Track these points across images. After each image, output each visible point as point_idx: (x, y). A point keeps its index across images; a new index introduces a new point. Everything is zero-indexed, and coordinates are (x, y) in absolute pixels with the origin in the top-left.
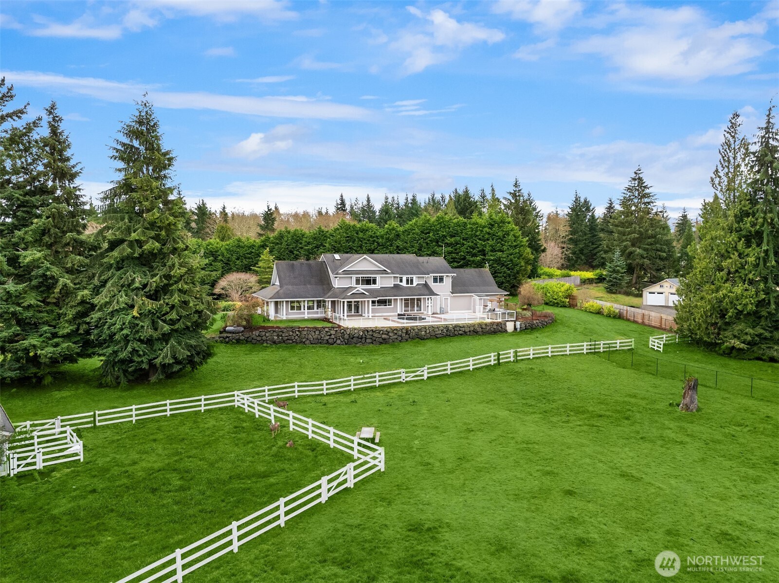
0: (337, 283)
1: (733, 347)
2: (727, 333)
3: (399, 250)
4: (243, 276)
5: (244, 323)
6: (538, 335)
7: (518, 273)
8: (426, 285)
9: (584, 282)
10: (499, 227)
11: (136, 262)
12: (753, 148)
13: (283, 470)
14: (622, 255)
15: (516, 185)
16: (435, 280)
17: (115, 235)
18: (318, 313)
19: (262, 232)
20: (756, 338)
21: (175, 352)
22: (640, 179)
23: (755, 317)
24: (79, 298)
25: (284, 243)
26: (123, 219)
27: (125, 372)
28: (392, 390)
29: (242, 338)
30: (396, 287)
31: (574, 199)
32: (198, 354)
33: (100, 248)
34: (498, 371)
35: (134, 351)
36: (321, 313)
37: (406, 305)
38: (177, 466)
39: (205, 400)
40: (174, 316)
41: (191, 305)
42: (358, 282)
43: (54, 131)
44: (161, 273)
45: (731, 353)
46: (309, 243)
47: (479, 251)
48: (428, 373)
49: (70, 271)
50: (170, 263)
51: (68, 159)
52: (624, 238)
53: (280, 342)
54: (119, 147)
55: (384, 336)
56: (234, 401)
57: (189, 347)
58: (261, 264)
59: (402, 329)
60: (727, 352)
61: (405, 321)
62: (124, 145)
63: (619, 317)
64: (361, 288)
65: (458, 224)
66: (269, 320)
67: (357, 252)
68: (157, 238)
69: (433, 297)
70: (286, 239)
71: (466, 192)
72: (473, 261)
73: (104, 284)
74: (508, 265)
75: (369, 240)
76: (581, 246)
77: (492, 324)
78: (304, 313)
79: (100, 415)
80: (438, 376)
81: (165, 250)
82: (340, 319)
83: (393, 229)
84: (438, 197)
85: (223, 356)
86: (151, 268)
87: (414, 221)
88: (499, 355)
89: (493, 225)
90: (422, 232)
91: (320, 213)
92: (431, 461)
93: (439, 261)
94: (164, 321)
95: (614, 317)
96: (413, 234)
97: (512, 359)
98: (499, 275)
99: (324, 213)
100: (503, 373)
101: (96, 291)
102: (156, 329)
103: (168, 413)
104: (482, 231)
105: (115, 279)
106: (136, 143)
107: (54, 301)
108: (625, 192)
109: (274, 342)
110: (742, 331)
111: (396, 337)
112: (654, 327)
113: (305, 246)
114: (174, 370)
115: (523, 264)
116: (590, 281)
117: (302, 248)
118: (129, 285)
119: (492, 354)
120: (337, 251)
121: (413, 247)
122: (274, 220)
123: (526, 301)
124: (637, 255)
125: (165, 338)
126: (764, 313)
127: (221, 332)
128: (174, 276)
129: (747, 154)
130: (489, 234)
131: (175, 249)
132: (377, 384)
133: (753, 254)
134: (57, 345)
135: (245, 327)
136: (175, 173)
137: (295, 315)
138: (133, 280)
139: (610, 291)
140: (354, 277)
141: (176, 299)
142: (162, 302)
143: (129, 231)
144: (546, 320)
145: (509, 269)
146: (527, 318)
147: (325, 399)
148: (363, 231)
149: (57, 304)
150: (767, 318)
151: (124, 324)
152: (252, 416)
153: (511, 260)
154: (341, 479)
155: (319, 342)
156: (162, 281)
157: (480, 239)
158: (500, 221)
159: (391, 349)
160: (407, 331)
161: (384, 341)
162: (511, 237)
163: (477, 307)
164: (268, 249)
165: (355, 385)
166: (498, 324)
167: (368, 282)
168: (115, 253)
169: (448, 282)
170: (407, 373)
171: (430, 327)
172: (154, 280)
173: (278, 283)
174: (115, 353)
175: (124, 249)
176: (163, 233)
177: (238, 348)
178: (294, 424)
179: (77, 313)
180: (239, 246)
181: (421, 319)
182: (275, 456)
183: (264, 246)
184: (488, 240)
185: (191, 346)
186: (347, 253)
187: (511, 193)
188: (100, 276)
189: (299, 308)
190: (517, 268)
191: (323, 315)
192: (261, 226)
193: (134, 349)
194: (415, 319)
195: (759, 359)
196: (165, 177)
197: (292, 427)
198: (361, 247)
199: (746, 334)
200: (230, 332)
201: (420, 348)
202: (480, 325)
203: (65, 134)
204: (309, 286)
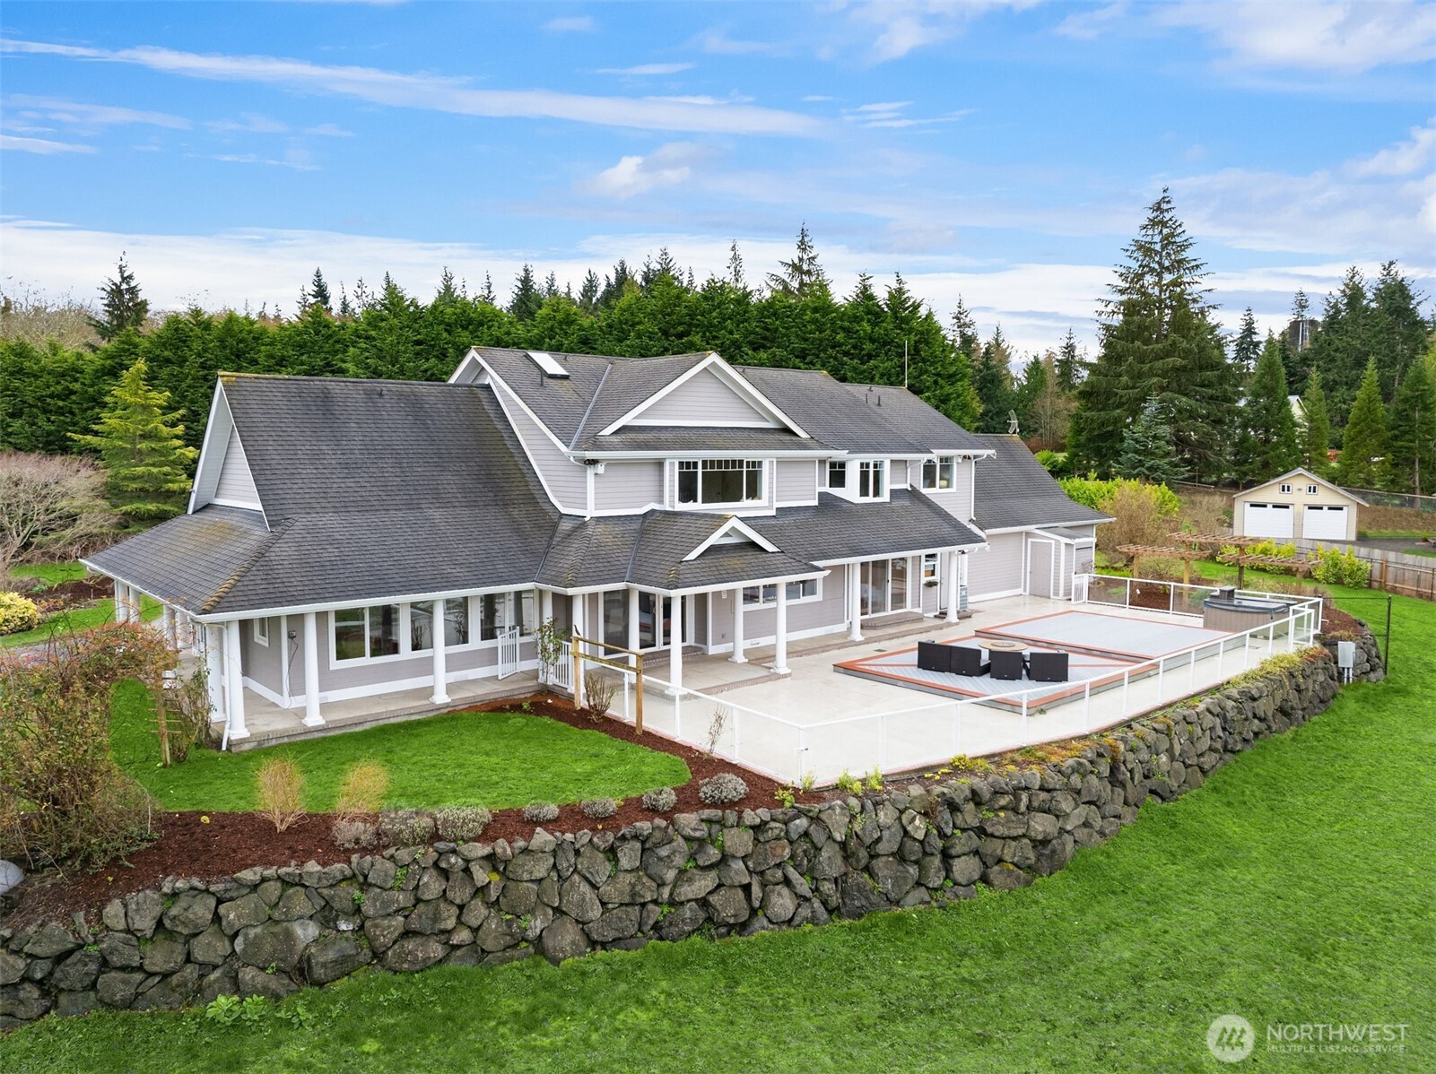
0: (594, 494)
5: (22, 820)
8: (919, 496)
16: (929, 473)
42: (686, 486)
53: (345, 967)
58: (111, 421)
93: (907, 400)
109: (300, 974)
135: (26, 860)
140: (674, 461)
155: (648, 924)
160: (1115, 765)
167: (726, 484)
169: (964, 482)
183: (115, 370)
192: (99, 325)
204: (436, 514)
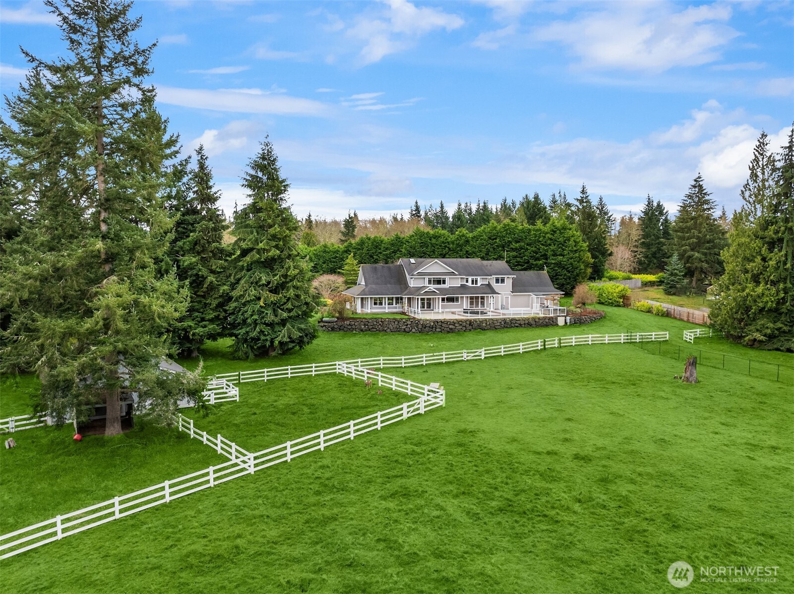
0: (412, 283)
1: (755, 340)
2: (752, 328)
3: (468, 255)
4: (332, 277)
5: (337, 315)
6: (585, 328)
7: (578, 275)
8: (489, 285)
9: (646, 284)
10: (561, 233)
11: (261, 265)
12: (779, 165)
13: (377, 405)
14: (679, 259)
15: (583, 192)
16: (497, 281)
17: (248, 245)
18: (396, 308)
19: (343, 238)
20: (776, 332)
21: (290, 333)
22: (700, 187)
23: (775, 313)
24: (221, 291)
25: (365, 249)
26: (252, 233)
27: (252, 348)
28: (455, 365)
29: (336, 326)
30: (463, 286)
31: (647, 203)
32: (306, 335)
33: (234, 254)
34: (543, 354)
35: (262, 332)
36: (399, 308)
37: (472, 303)
38: (305, 402)
39: (316, 367)
40: (289, 306)
41: (302, 298)
42: (430, 282)
43: (202, 166)
44: (280, 273)
45: (754, 344)
46: (387, 249)
47: (541, 256)
48: (485, 354)
49: (213, 272)
50: (287, 266)
51: (210, 187)
52: (684, 242)
53: (366, 330)
54: (248, 178)
55: (451, 326)
56: (335, 369)
57: (300, 330)
58: (346, 267)
59: (466, 321)
60: (750, 343)
61: (469, 315)
62: (252, 176)
63: (667, 315)
64: (432, 287)
65: (523, 231)
66: (356, 313)
67: (430, 257)
68: (277, 247)
69: (494, 295)
70: (366, 245)
71: (536, 197)
72: (536, 264)
73: (238, 281)
74: (568, 268)
75: (441, 246)
76: (653, 250)
77: (545, 318)
78: (385, 308)
79: (243, 375)
80: (493, 356)
81: (283, 256)
82: (415, 313)
83: (463, 236)
84: (509, 202)
85: (323, 341)
86: (272, 269)
87: (482, 228)
88: (545, 341)
89: (555, 232)
90: (490, 238)
91: (395, 219)
92: (479, 403)
93: (502, 264)
94: (282, 310)
95: (662, 315)
96: (481, 240)
97: (556, 345)
98: (560, 277)
99: (399, 219)
100: (547, 355)
101: (233, 286)
102: (276, 316)
103: (289, 376)
104: (544, 237)
105: (247, 278)
106: (260, 174)
107: (202, 294)
108: (686, 199)
109: (362, 330)
110: (763, 325)
111: (461, 327)
112: (697, 324)
113: (384, 251)
114: (290, 347)
115: (582, 267)
116: (651, 284)
117: (381, 253)
118: (257, 283)
119: (539, 341)
120: (412, 256)
121: (481, 251)
122: (354, 227)
123: (580, 300)
124: (696, 259)
125: (283, 323)
126: (784, 310)
127: (319, 322)
128: (290, 276)
129: (774, 170)
130: (551, 239)
131: (290, 255)
132: (444, 361)
133: (774, 258)
134: (205, 326)
135: (338, 318)
136: (288, 197)
137: (377, 310)
138: (260, 278)
139: (668, 293)
140: (427, 278)
141: (291, 293)
142: (281, 295)
143: (257, 242)
144: (595, 316)
145: (569, 272)
146: (577, 314)
147: (403, 370)
148: (436, 237)
149: (204, 297)
150: (786, 314)
151: (254, 311)
152: (350, 379)
153: (571, 264)
154: (416, 407)
155: (398, 331)
156: (281, 280)
157: (542, 245)
158: (561, 227)
159: (457, 337)
160: (471, 323)
161: (451, 331)
162: (571, 242)
163: (534, 305)
164: (352, 254)
165: (426, 361)
166: (550, 318)
167: (438, 282)
168: (248, 259)
169: (509, 283)
170: (468, 353)
171: (490, 319)
172: (276, 278)
173: (363, 283)
174: (247, 332)
175: (253, 255)
176: (281, 243)
177: (333, 334)
178: (382, 381)
179: (219, 303)
180: (325, 252)
181: (482, 313)
182: (370, 398)
183: (347, 251)
184: (550, 245)
185: (302, 329)
186: (421, 257)
187: (578, 200)
188: (235, 276)
189: (381, 304)
190: (577, 271)
191: (401, 310)
192: (342, 233)
193: (261, 331)
194: (477, 313)
195: (777, 349)
196: (281, 199)
197: (380, 384)
198: (434, 252)
199: (767, 328)
200: (326, 322)
201: (481, 337)
202: (534, 319)
203: (209, 168)
204: (389, 285)
